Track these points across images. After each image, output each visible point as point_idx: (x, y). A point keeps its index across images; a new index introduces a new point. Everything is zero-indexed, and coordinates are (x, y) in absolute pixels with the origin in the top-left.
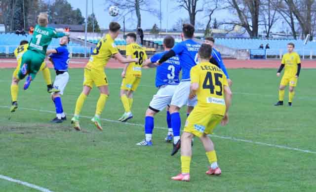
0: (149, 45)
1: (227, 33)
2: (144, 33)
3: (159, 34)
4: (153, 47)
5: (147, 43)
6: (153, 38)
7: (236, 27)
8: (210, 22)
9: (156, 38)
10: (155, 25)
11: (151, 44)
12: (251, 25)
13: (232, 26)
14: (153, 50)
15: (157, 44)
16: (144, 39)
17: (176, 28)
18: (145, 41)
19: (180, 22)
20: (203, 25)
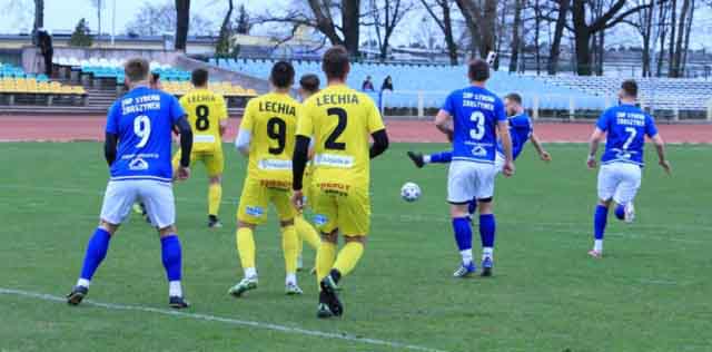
0: (68, 76)
1: (276, 47)
2: (54, 44)
3: (94, 46)
4: (79, 83)
5: (62, 71)
6: (79, 59)
7: (298, 29)
8: (229, 13)
9: (87, 57)
10: (83, 20)
11: (74, 75)
12: (341, 26)
13: (290, 26)
14: (80, 90)
15: (91, 74)
16: (54, 61)
17: (137, 32)
18: (58, 66)
19: (145, 13)
20: (209, 23)
